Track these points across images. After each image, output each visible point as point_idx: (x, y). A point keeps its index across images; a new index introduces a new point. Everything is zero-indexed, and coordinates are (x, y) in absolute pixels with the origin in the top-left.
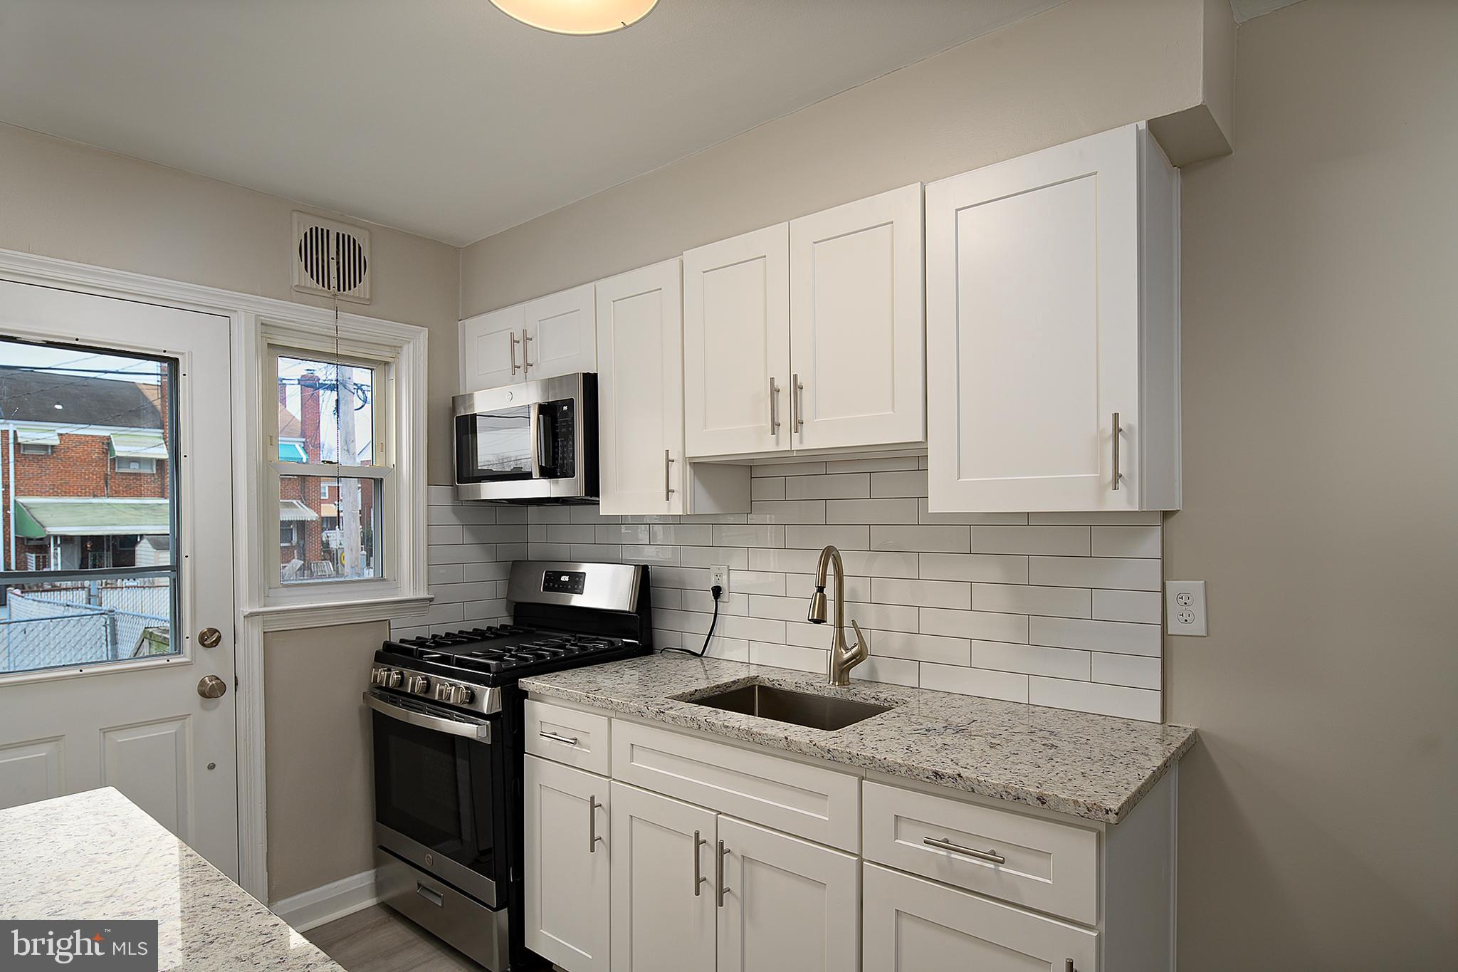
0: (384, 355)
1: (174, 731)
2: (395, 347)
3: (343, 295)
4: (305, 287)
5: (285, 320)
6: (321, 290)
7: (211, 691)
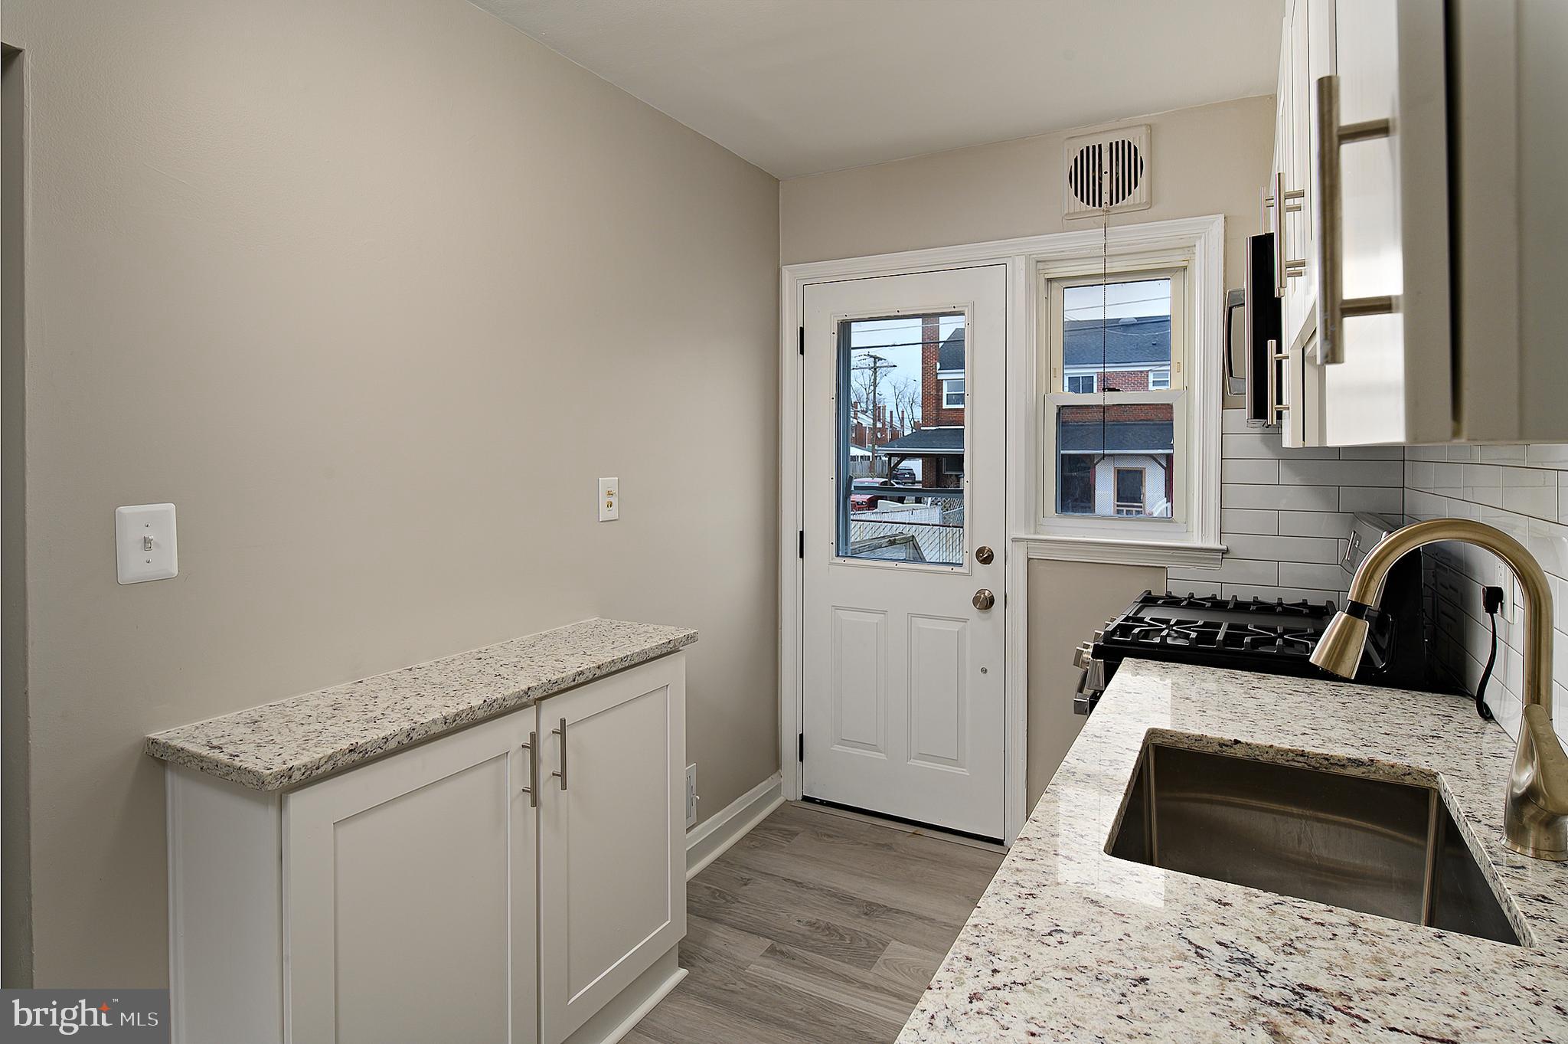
0: (1176, 260)
1: (957, 630)
2: (1189, 247)
3: (1116, 208)
4: (1075, 213)
5: (1055, 252)
6: (1092, 211)
7: (985, 603)
